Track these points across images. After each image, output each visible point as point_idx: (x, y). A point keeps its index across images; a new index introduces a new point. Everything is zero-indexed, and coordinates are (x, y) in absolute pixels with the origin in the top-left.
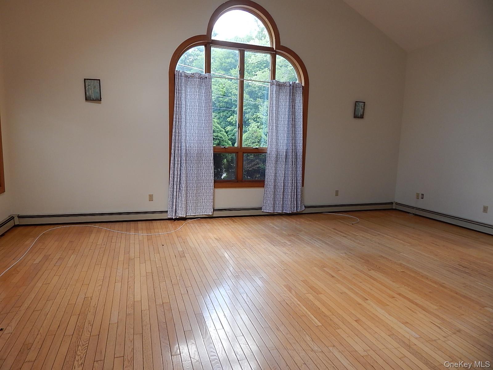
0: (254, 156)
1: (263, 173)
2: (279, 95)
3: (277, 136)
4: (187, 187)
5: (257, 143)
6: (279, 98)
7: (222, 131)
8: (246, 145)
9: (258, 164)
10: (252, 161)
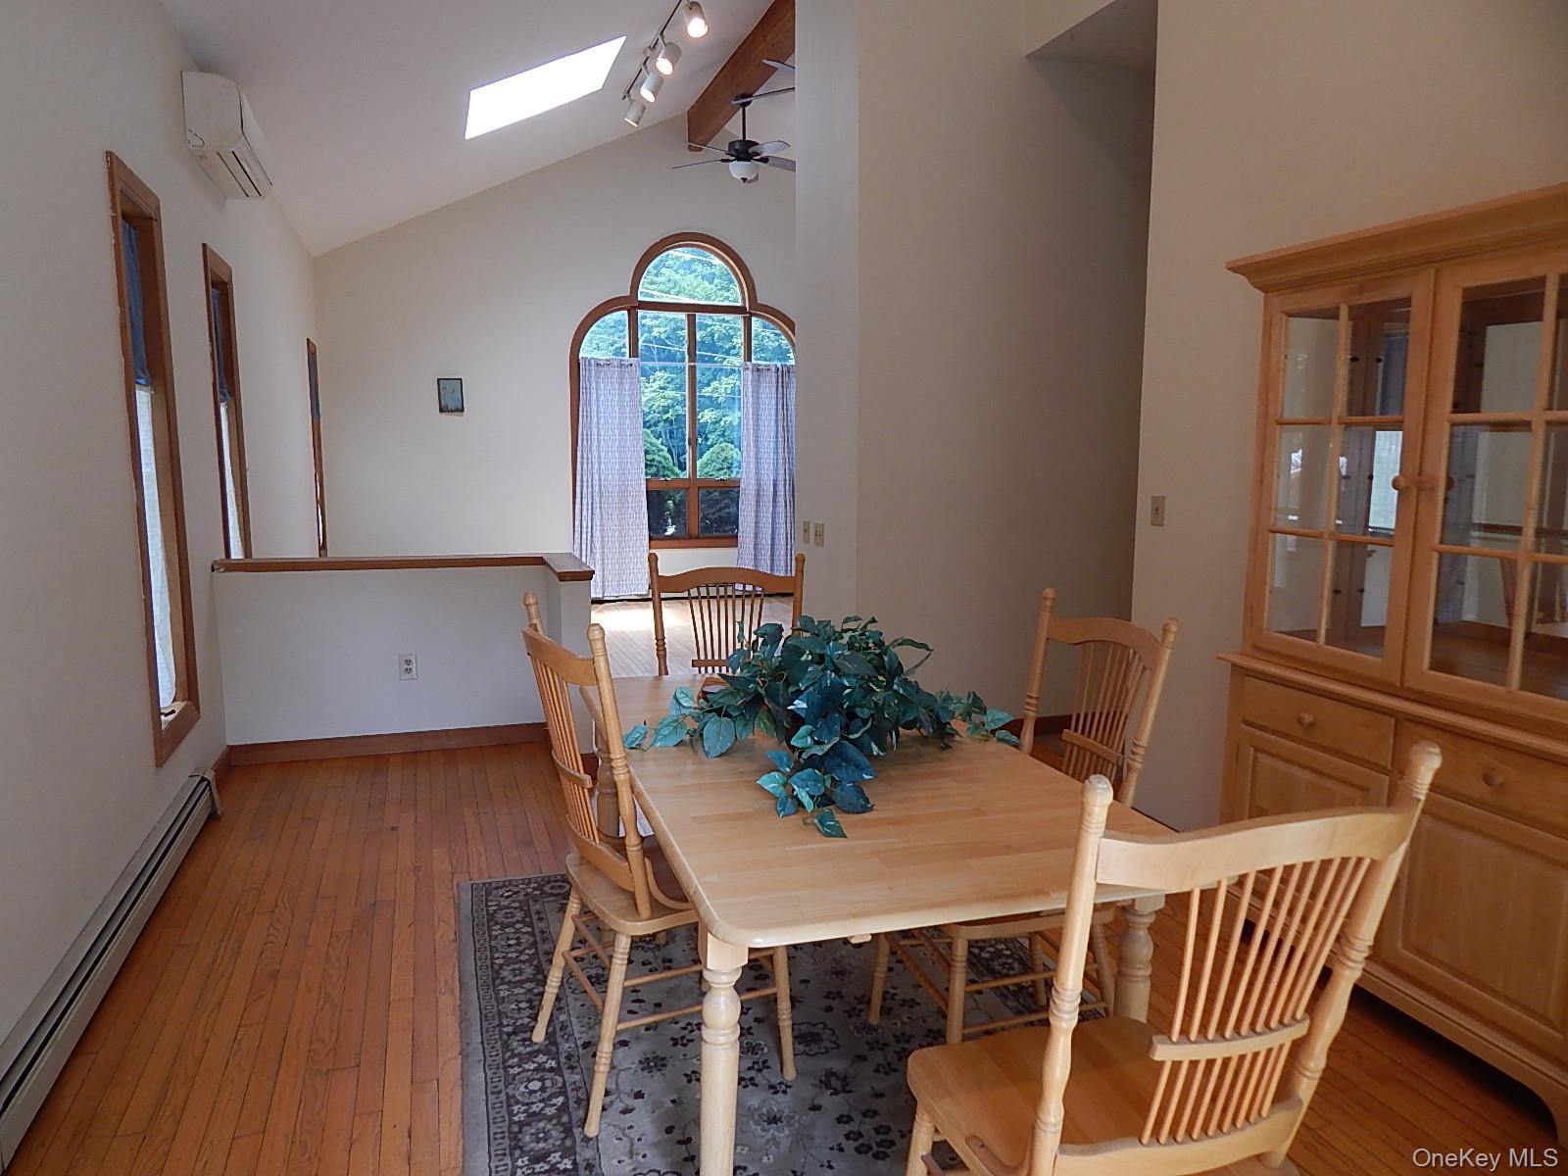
0: (721, 493)
1: (734, 521)
2: (759, 387)
3: (757, 458)
4: (603, 548)
5: (726, 470)
6: (758, 393)
7: (662, 450)
8: (707, 473)
9: (728, 506)
10: (717, 502)
